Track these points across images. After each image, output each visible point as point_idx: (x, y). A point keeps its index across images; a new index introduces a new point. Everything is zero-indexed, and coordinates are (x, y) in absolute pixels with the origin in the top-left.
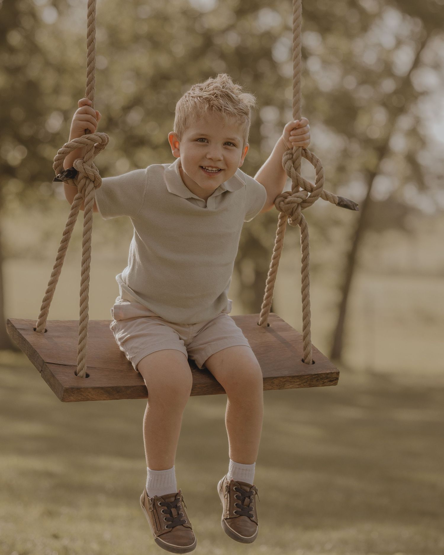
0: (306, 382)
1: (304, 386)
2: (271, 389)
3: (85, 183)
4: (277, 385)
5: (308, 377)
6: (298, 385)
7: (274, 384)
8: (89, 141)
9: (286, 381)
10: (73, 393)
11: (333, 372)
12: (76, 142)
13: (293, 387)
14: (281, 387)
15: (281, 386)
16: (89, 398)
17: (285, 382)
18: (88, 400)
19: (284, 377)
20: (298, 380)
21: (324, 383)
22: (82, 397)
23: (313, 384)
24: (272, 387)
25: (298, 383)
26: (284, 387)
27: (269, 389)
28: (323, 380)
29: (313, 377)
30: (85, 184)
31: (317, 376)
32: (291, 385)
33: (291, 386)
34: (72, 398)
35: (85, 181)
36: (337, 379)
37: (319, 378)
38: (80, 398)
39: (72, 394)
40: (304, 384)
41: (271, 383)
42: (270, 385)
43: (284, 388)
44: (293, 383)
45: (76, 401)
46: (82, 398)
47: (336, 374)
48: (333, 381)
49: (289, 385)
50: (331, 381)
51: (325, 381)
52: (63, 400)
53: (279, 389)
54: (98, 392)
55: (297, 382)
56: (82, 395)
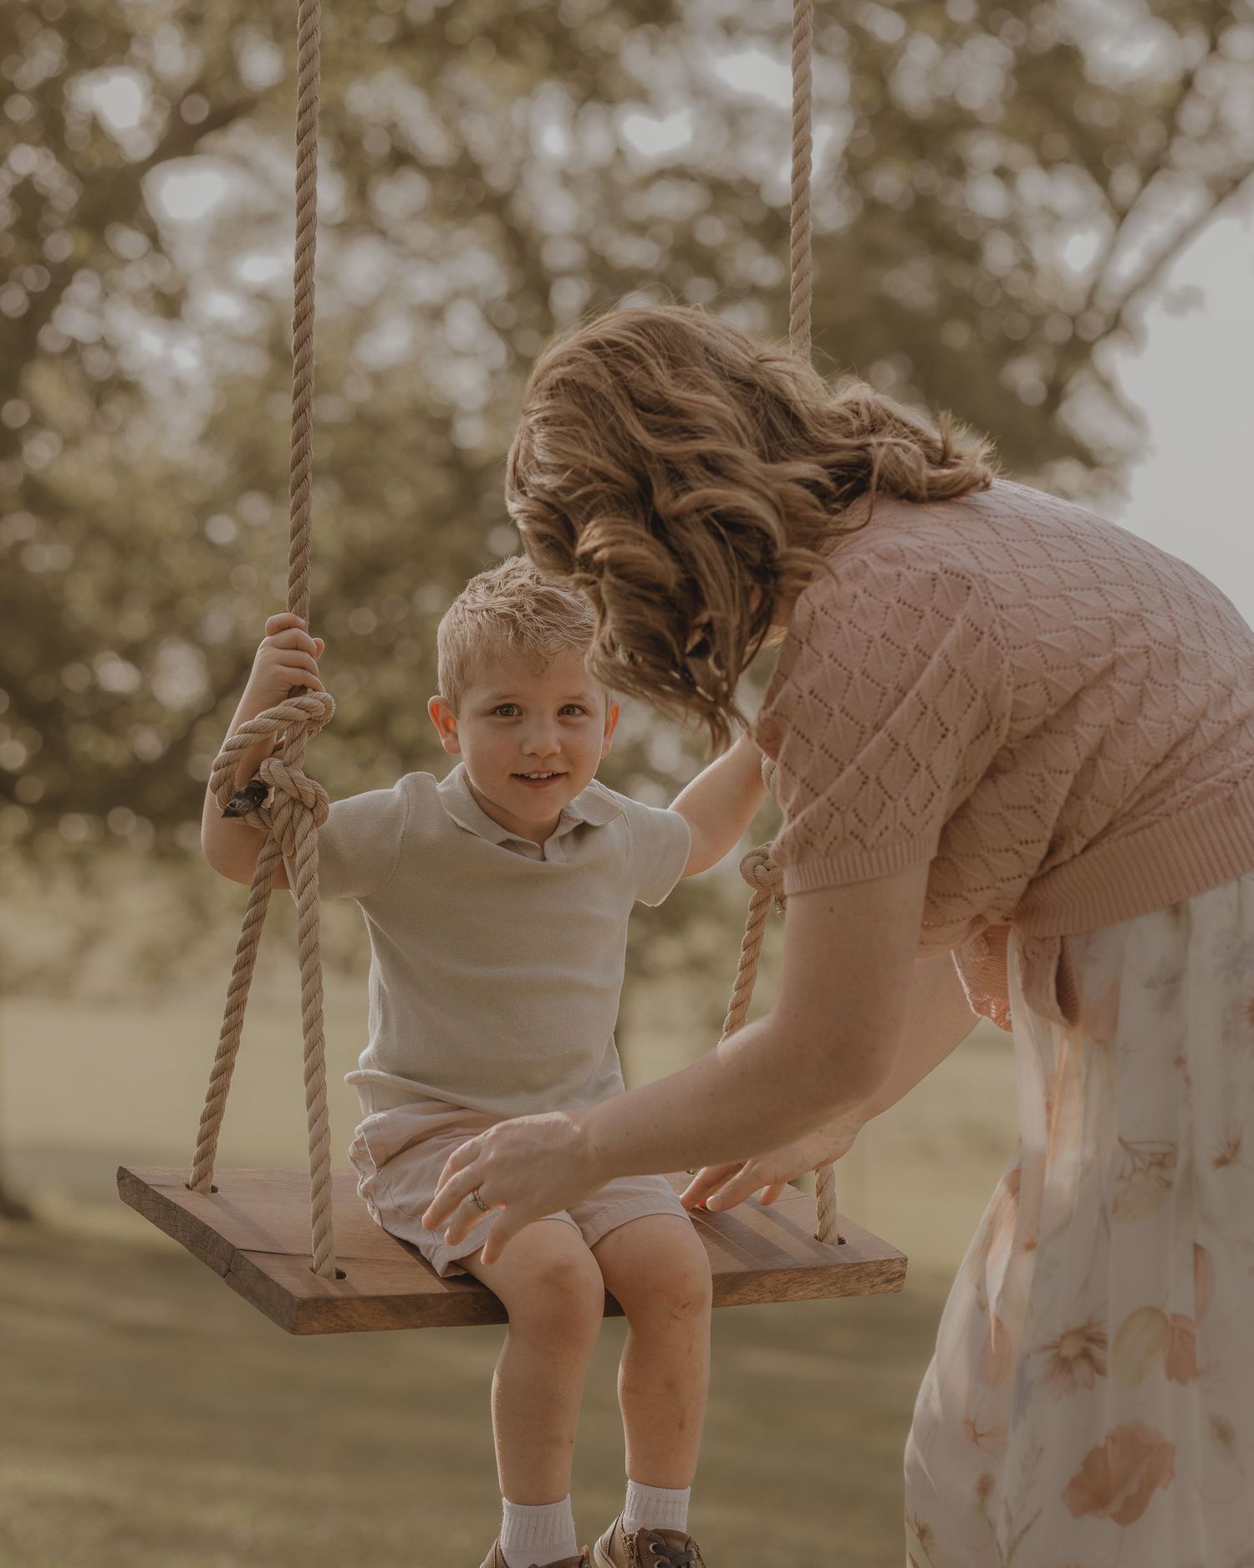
0: (835, 1283)
1: (830, 1292)
2: (757, 1301)
3: (293, 813)
4: (770, 1292)
5: (840, 1271)
6: (817, 1291)
7: (763, 1287)
8: (303, 712)
9: (790, 1281)
10: (319, 1313)
11: (893, 1258)
12: (272, 718)
13: (805, 1295)
14: (779, 1297)
15: (779, 1294)
16: (354, 1324)
17: (786, 1283)
18: (351, 1328)
19: (787, 1270)
20: (817, 1279)
21: (874, 1286)
22: (339, 1322)
23: (850, 1289)
24: (760, 1295)
25: (817, 1286)
26: (784, 1297)
27: (752, 1302)
28: (871, 1279)
29: (850, 1270)
30: (291, 817)
31: (857, 1268)
32: (801, 1290)
33: (801, 1293)
34: (315, 1324)
35: (291, 810)
36: (902, 1275)
37: (863, 1274)
38: (333, 1325)
39: (316, 1315)
40: (831, 1288)
41: (758, 1285)
42: (756, 1291)
43: (786, 1298)
44: (805, 1286)
45: (324, 1333)
46: (337, 1325)
47: (900, 1264)
48: (893, 1280)
49: (796, 1292)
50: (888, 1281)
51: (878, 1280)
52: (294, 1330)
53: (775, 1301)
54: (374, 1310)
55: (814, 1284)
56: (338, 1316)
